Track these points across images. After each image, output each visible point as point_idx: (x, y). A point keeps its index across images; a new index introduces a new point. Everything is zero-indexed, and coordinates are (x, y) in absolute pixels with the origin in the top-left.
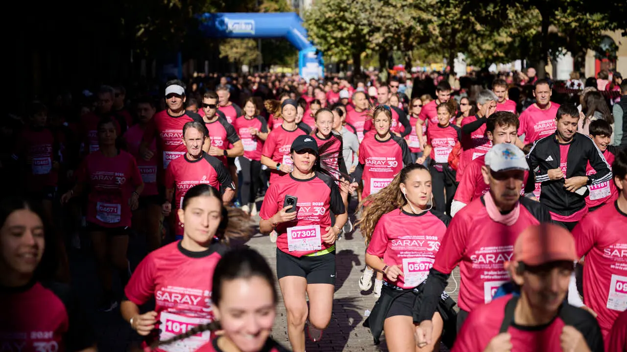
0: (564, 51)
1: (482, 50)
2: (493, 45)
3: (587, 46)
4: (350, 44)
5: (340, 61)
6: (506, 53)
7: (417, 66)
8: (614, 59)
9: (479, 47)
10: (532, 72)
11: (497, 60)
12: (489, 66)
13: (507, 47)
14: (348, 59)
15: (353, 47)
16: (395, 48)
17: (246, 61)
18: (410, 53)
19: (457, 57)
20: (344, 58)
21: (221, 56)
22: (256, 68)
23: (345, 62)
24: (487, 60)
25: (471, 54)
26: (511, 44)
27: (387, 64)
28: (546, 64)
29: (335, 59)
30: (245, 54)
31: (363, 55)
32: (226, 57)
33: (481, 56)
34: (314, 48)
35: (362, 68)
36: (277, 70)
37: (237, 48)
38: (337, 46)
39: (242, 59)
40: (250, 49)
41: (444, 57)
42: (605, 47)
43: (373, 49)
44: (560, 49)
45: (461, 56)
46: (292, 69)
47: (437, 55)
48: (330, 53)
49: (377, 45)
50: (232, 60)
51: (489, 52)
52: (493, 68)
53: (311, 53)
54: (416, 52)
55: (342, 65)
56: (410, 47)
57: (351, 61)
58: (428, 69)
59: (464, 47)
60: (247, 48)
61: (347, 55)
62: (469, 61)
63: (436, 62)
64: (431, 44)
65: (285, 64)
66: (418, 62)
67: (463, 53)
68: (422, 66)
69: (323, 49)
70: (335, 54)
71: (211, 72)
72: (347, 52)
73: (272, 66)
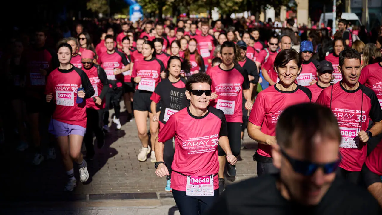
0: (269, 7)
1: (226, 6)
2: (233, 3)
3: (281, 4)
4: (157, 2)
5: (152, 12)
6: (240, 7)
7: (193, 14)
8: (295, 11)
9: (225, 4)
10: (253, 18)
11: (235, 11)
12: (230, 15)
13: (240, 5)
15: (158, 4)
16: (181, 4)
17: (101, 11)
18: (189, 7)
19: (214, 10)
20: (154, 10)
21: (88, 8)
22: (107, 15)
23: (154, 12)
24: (229, 11)
25: (221, 8)
26: (242, 3)
27: (177, 13)
28: (260, 13)
29: (149, 11)
30: (100, 8)
31: (164, 8)
32: (90, 9)
33: (226, 9)
34: (137, 4)
35: (163, 16)
36: (118, 16)
37: (96, 4)
38: (150, 4)
39: (99, 10)
40: (105, 5)
41: (207, 10)
42: (291, 5)
43: (169, 5)
44: (267, 5)
45: (216, 9)
46: (126, 15)
47: (203, 9)
48: (146, 7)
49: (172, 3)
50: (93, 11)
51: (231, 7)
52: (233, 16)
53: (137, 7)
54: (192, 7)
55: (152, 14)
56: (188, 4)
57: (157, 12)
58: (198, 16)
59: (218, 5)
60: (102, 4)
61: (156, 9)
62: (220, 12)
63: (203, 12)
64: (200, 3)
65: (122, 13)
66: (194, 12)
67: (217, 7)
68: (196, 14)
69: (142, 4)
70: (149, 8)
71: (83, 17)
72: (155, 7)
73: (116, 14)
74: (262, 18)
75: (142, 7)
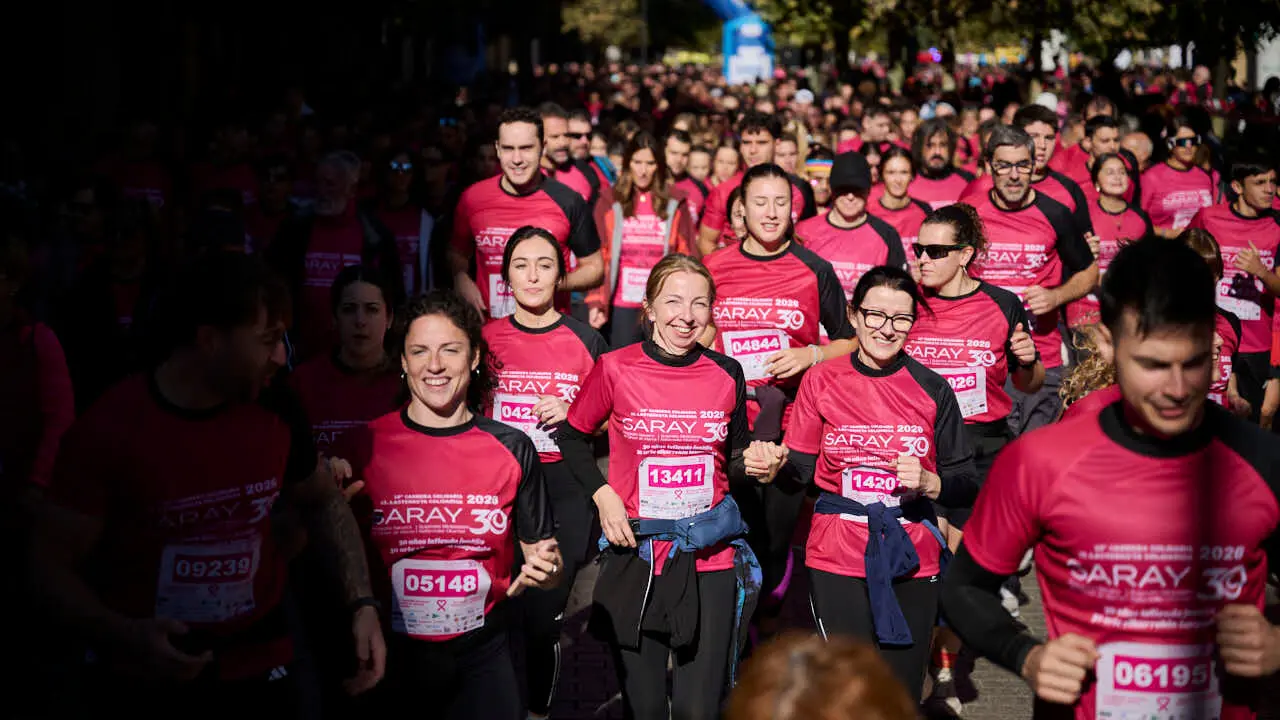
0: (1271, 31)
1: (1100, 26)
2: (1124, 16)
4: (829, 10)
5: (807, 46)
6: (1149, 31)
7: (966, 52)
9: (1094, 18)
10: (1202, 74)
11: (1133, 45)
12: (1116, 56)
13: (1152, 21)
14: (824, 40)
15: (835, 16)
16: (922, 20)
17: (616, 39)
18: (952, 32)
19: (1049, 38)
20: (816, 38)
21: (566, 28)
22: (636, 53)
23: (817, 47)
24: (1111, 43)
25: (1077, 33)
26: (1160, 17)
27: (904, 51)
28: (1232, 56)
29: (796, 40)
30: (613, 26)
31: (855, 32)
32: (575, 33)
33: (1099, 39)
34: (754, 16)
35: (852, 57)
36: (678, 58)
37: (597, 11)
38: (802, 14)
39: (608, 35)
40: (628, 15)
41: (1022, 36)
43: (875, 21)
44: (1262, 26)
45: (1058, 37)
46: (711, 56)
47: (1009, 34)
48: (786, 27)
49: (887, 14)
50: (586, 37)
51: (1115, 30)
52: (1124, 60)
53: (751, 27)
54: (964, 26)
55: (811, 53)
56: (951, 20)
57: (829, 46)
58: (988, 58)
59: (1066, 23)
60: (618, 12)
61: (823, 34)
62: (1074, 46)
63: (1004, 45)
64: (995, 14)
65: (694, 46)
66: (970, 45)
67: (1062, 31)
68: (978, 53)
69: (773, 18)
70: (797, 30)
71: (545, 61)
72: (823, 27)
73: (669, 49)
74: (1240, 78)
75: (772, 28)
